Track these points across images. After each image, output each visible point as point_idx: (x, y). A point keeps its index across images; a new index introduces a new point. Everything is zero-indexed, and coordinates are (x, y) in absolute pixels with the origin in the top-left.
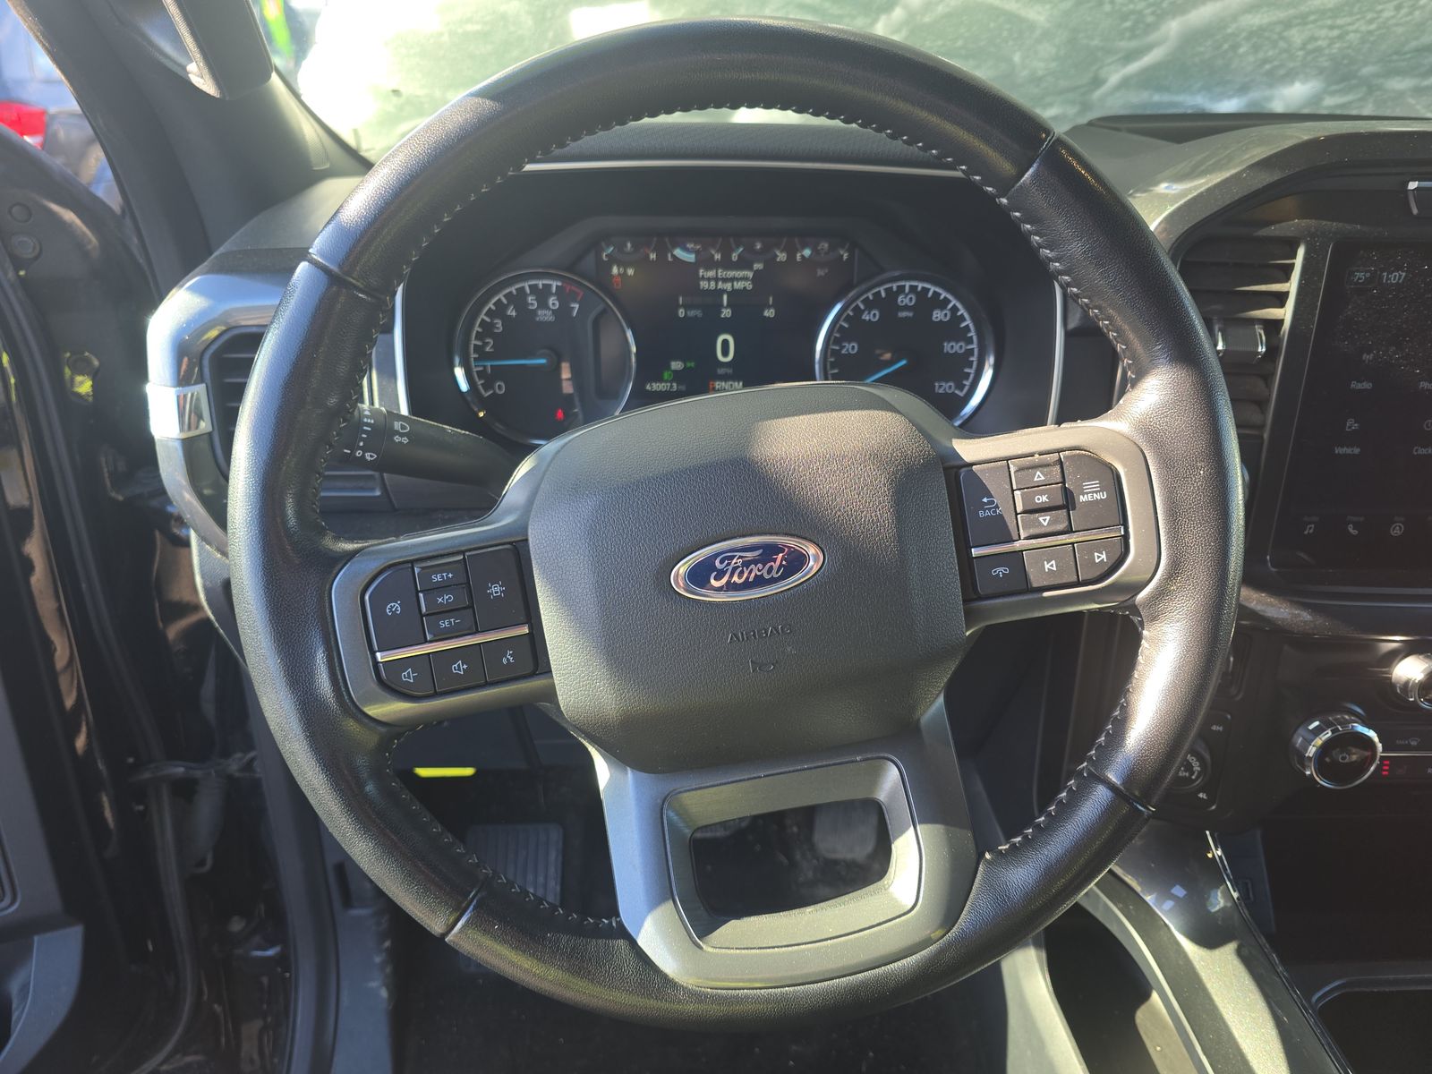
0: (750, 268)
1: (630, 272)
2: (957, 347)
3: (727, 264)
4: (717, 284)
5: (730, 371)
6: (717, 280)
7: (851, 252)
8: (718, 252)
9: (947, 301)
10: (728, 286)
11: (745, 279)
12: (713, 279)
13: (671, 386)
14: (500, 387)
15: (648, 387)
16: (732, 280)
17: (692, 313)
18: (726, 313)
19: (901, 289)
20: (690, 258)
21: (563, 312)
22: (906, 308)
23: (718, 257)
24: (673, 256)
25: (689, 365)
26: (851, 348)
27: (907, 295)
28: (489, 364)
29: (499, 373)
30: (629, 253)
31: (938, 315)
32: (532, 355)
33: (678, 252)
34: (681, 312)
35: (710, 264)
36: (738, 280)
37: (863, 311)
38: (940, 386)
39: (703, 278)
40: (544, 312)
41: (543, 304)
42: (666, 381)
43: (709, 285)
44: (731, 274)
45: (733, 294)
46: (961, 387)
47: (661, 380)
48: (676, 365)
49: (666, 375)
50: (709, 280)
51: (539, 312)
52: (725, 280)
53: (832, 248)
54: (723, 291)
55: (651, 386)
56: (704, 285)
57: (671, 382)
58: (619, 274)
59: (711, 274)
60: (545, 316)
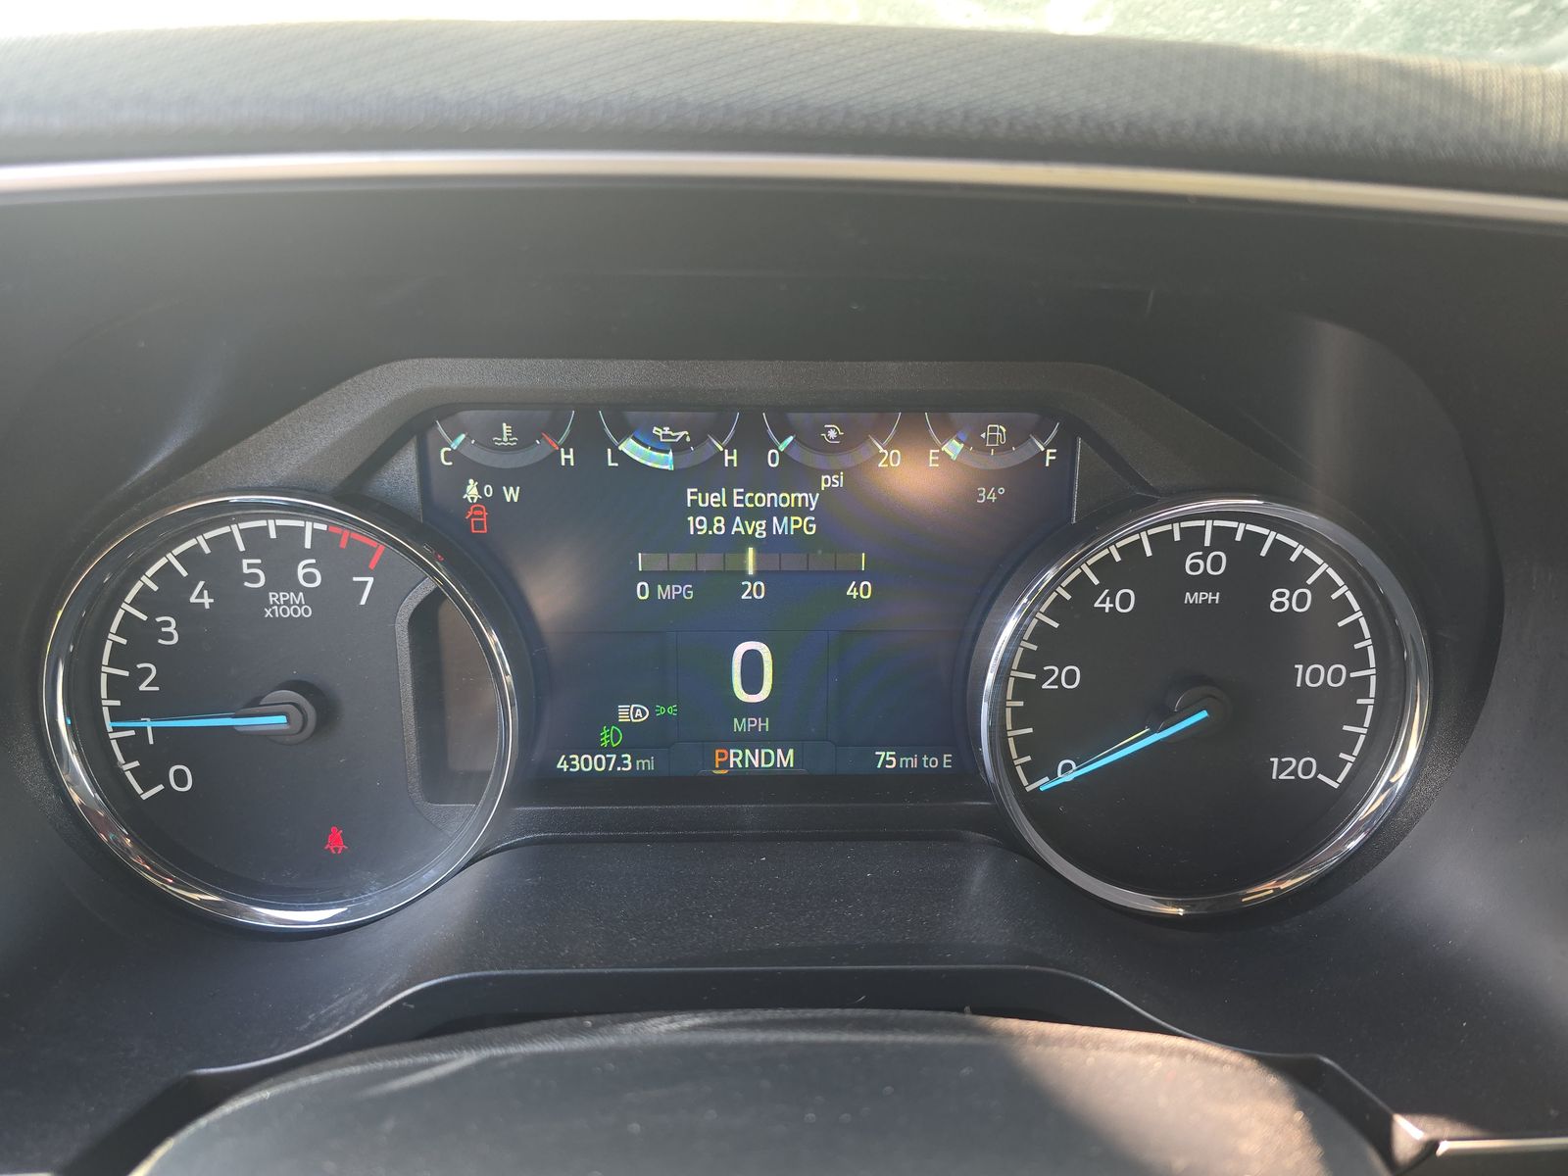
0: (814, 488)
1: (512, 494)
2: (1326, 676)
3: (756, 477)
4: (729, 525)
5: (763, 725)
6: (729, 513)
7: (1064, 446)
8: (730, 447)
9: (1309, 566)
10: (759, 529)
11: (803, 512)
12: (720, 511)
13: (620, 762)
14: (181, 778)
15: (562, 765)
16: (767, 514)
17: (666, 592)
18: (754, 591)
19: (1193, 537)
20: (664, 461)
21: (332, 598)
22: (1204, 583)
23: (731, 458)
24: (619, 456)
25: (661, 711)
26: (1063, 677)
27: (1207, 551)
28: (149, 724)
29: (174, 745)
30: (508, 449)
31: (1282, 600)
32: (254, 705)
33: (630, 447)
34: (642, 590)
35: (710, 475)
36: (781, 513)
37: (1099, 590)
38: (1283, 767)
39: (696, 510)
40: (282, 596)
41: (282, 579)
42: (609, 749)
43: (710, 526)
44: (765, 499)
45: (769, 546)
46: (1332, 768)
47: (594, 748)
48: (631, 713)
49: (606, 737)
50: (710, 513)
51: (272, 597)
52: (750, 515)
53: (1017, 437)
54: (747, 540)
55: (569, 761)
56: (697, 525)
57: (618, 751)
58: (483, 500)
59: (715, 499)
60: (286, 605)
